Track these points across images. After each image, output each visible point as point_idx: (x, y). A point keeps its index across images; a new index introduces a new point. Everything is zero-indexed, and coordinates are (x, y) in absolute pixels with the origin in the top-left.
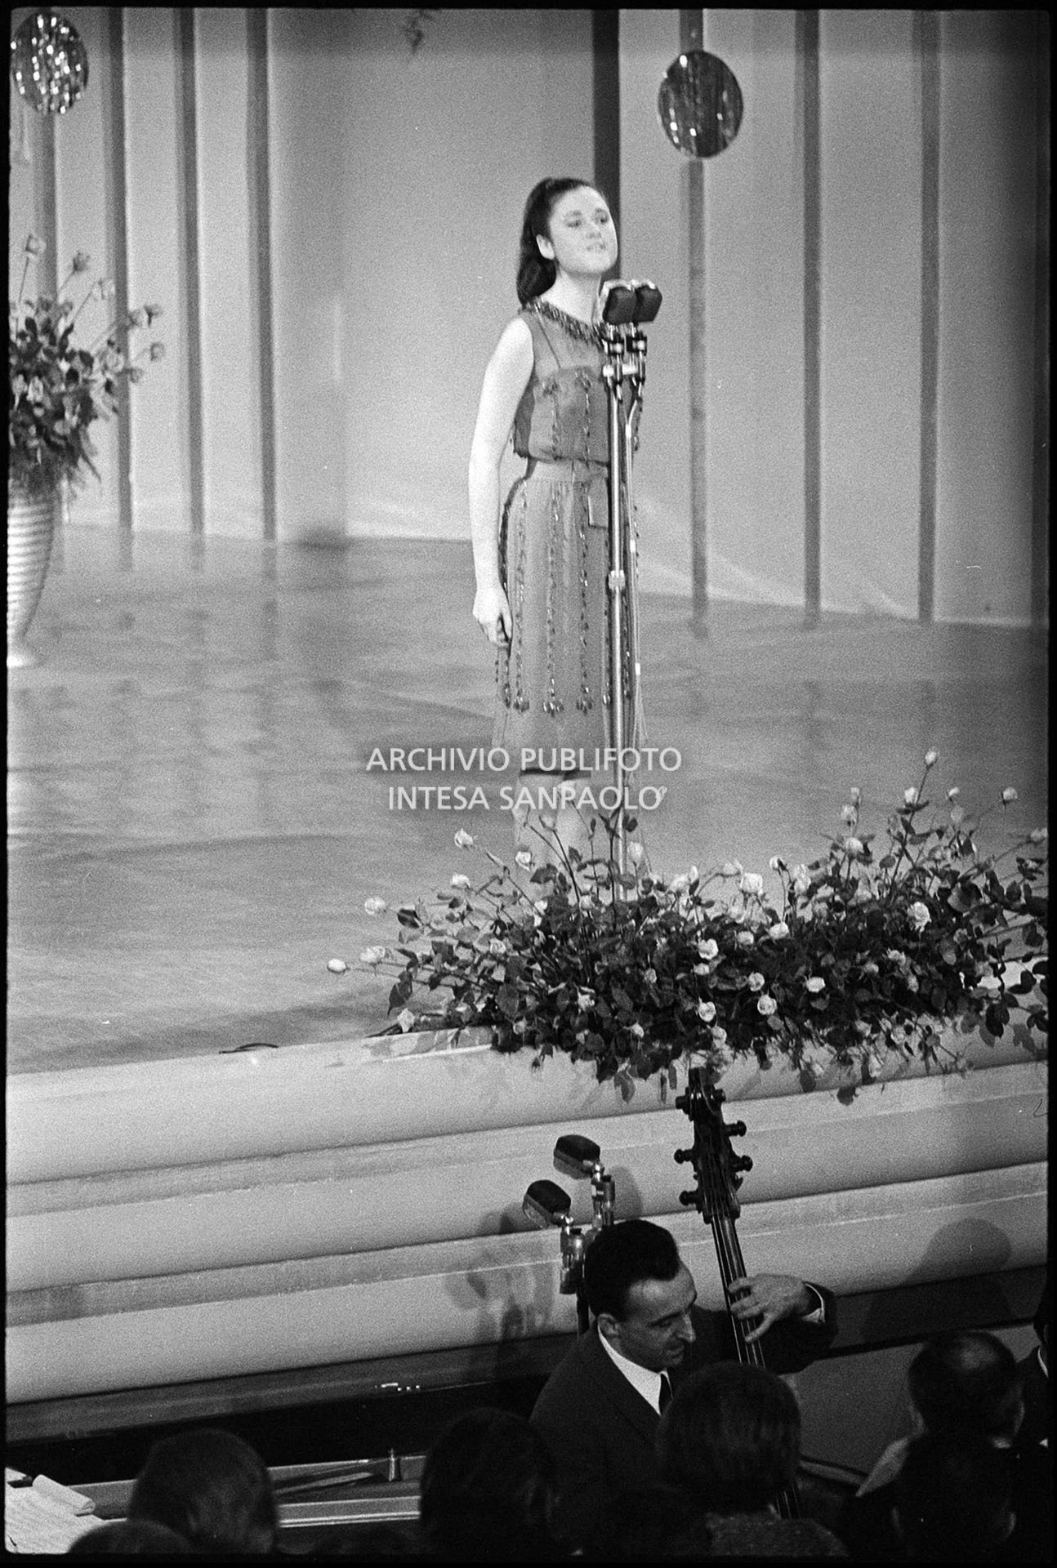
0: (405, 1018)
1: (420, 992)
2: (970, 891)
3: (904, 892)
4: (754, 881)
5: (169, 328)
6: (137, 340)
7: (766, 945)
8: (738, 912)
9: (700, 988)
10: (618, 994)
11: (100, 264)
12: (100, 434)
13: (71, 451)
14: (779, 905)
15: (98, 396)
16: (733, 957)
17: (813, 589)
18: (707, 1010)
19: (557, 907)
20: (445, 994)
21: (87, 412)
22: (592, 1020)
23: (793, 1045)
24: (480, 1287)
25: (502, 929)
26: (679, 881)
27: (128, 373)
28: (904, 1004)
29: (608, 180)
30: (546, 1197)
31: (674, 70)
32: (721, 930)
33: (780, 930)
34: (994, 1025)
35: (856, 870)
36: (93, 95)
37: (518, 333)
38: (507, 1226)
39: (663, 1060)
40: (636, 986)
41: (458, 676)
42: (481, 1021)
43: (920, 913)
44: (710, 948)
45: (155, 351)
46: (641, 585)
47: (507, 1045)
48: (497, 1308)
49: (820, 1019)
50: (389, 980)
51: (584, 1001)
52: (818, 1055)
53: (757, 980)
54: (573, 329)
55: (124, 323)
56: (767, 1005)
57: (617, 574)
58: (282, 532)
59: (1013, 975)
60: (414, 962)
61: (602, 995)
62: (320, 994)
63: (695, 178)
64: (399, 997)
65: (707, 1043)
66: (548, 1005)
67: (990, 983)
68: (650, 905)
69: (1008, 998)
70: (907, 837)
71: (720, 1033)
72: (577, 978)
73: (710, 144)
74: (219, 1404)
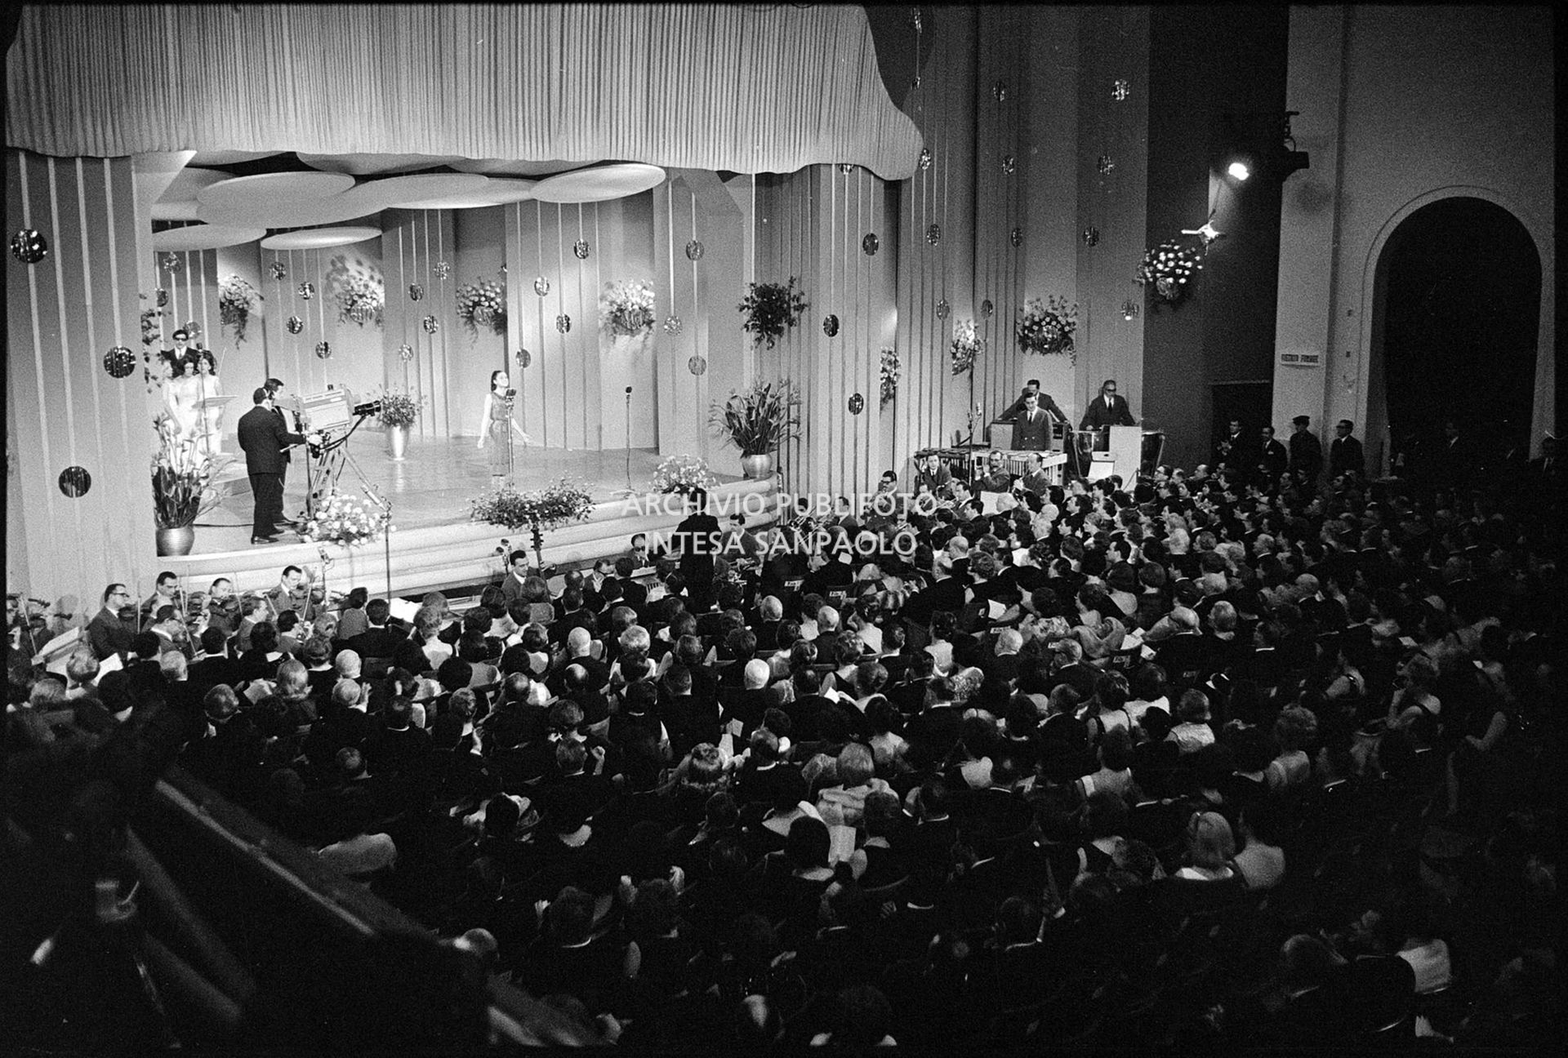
0: (473, 519)
1: (476, 515)
2: (574, 495)
3: (561, 495)
4: (535, 493)
5: (429, 399)
6: (423, 402)
7: (538, 505)
8: (533, 499)
9: (526, 513)
10: (512, 515)
11: (416, 389)
12: (416, 418)
13: (411, 421)
14: (540, 497)
15: (416, 412)
16: (532, 507)
17: (546, 444)
18: (527, 517)
19: (500, 499)
20: (481, 515)
21: (414, 414)
22: (507, 519)
23: (543, 522)
24: (489, 566)
25: (491, 503)
26: (521, 494)
27: (421, 407)
28: (562, 514)
29: (507, 371)
30: (500, 550)
31: (518, 353)
32: (529, 502)
33: (540, 502)
34: (578, 518)
35: (553, 492)
36: (414, 359)
37: (489, 397)
38: (493, 556)
39: (520, 525)
40: (515, 513)
41: (483, 460)
42: (488, 519)
43: (565, 499)
44: (528, 506)
45: (426, 403)
46: (515, 443)
47: (492, 524)
48: (492, 570)
49: (548, 517)
50: (470, 513)
51: (506, 515)
52: (547, 524)
53: (536, 511)
54: (500, 397)
55: (420, 398)
56: (538, 515)
57: (510, 440)
58: (451, 435)
59: (582, 509)
60: (475, 510)
61: (509, 514)
62: (458, 516)
63: (523, 370)
64: (472, 516)
65: (527, 522)
66: (499, 516)
67: (577, 511)
68: (517, 498)
69: (581, 514)
70: (563, 485)
71: (530, 521)
72: (504, 511)
73: (525, 365)
74: (443, 588)
